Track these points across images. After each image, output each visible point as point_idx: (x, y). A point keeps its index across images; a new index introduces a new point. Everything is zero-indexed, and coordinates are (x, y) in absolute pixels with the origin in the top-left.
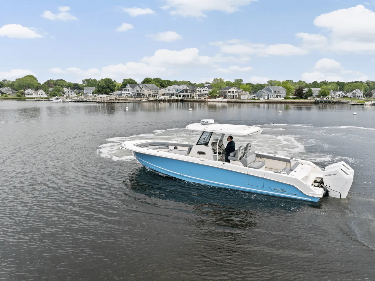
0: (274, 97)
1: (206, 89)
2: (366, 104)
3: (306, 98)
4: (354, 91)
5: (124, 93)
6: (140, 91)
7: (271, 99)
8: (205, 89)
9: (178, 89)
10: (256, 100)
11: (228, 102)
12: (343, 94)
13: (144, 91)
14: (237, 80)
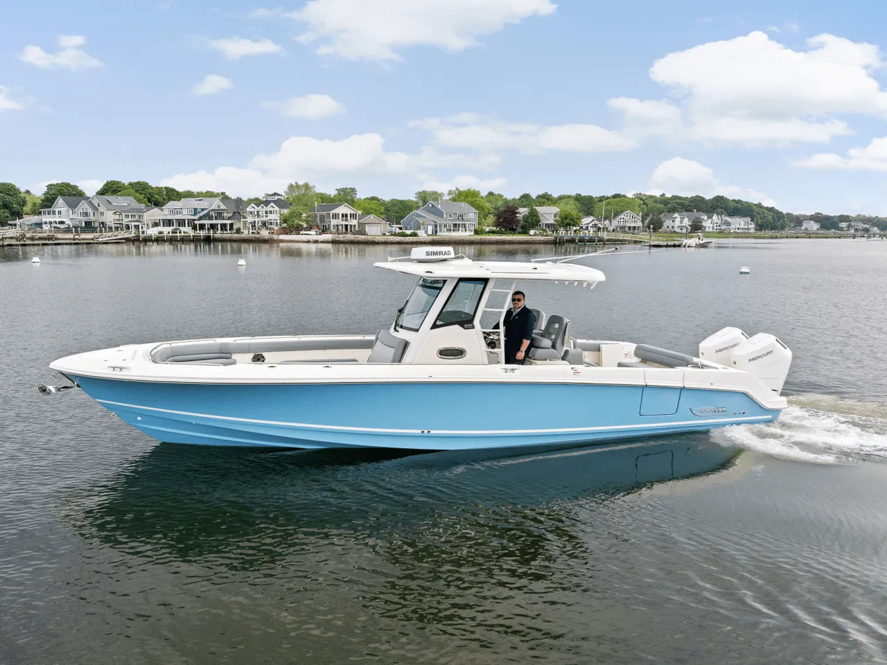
0: (450, 230)
1: (272, 209)
2: (688, 244)
3: (525, 232)
4: (622, 216)
5: (48, 220)
6: (92, 214)
7: (443, 234)
8: (269, 208)
9: (195, 209)
10: (407, 236)
11: (334, 242)
12: (597, 222)
13: (102, 214)
14: (344, 190)
